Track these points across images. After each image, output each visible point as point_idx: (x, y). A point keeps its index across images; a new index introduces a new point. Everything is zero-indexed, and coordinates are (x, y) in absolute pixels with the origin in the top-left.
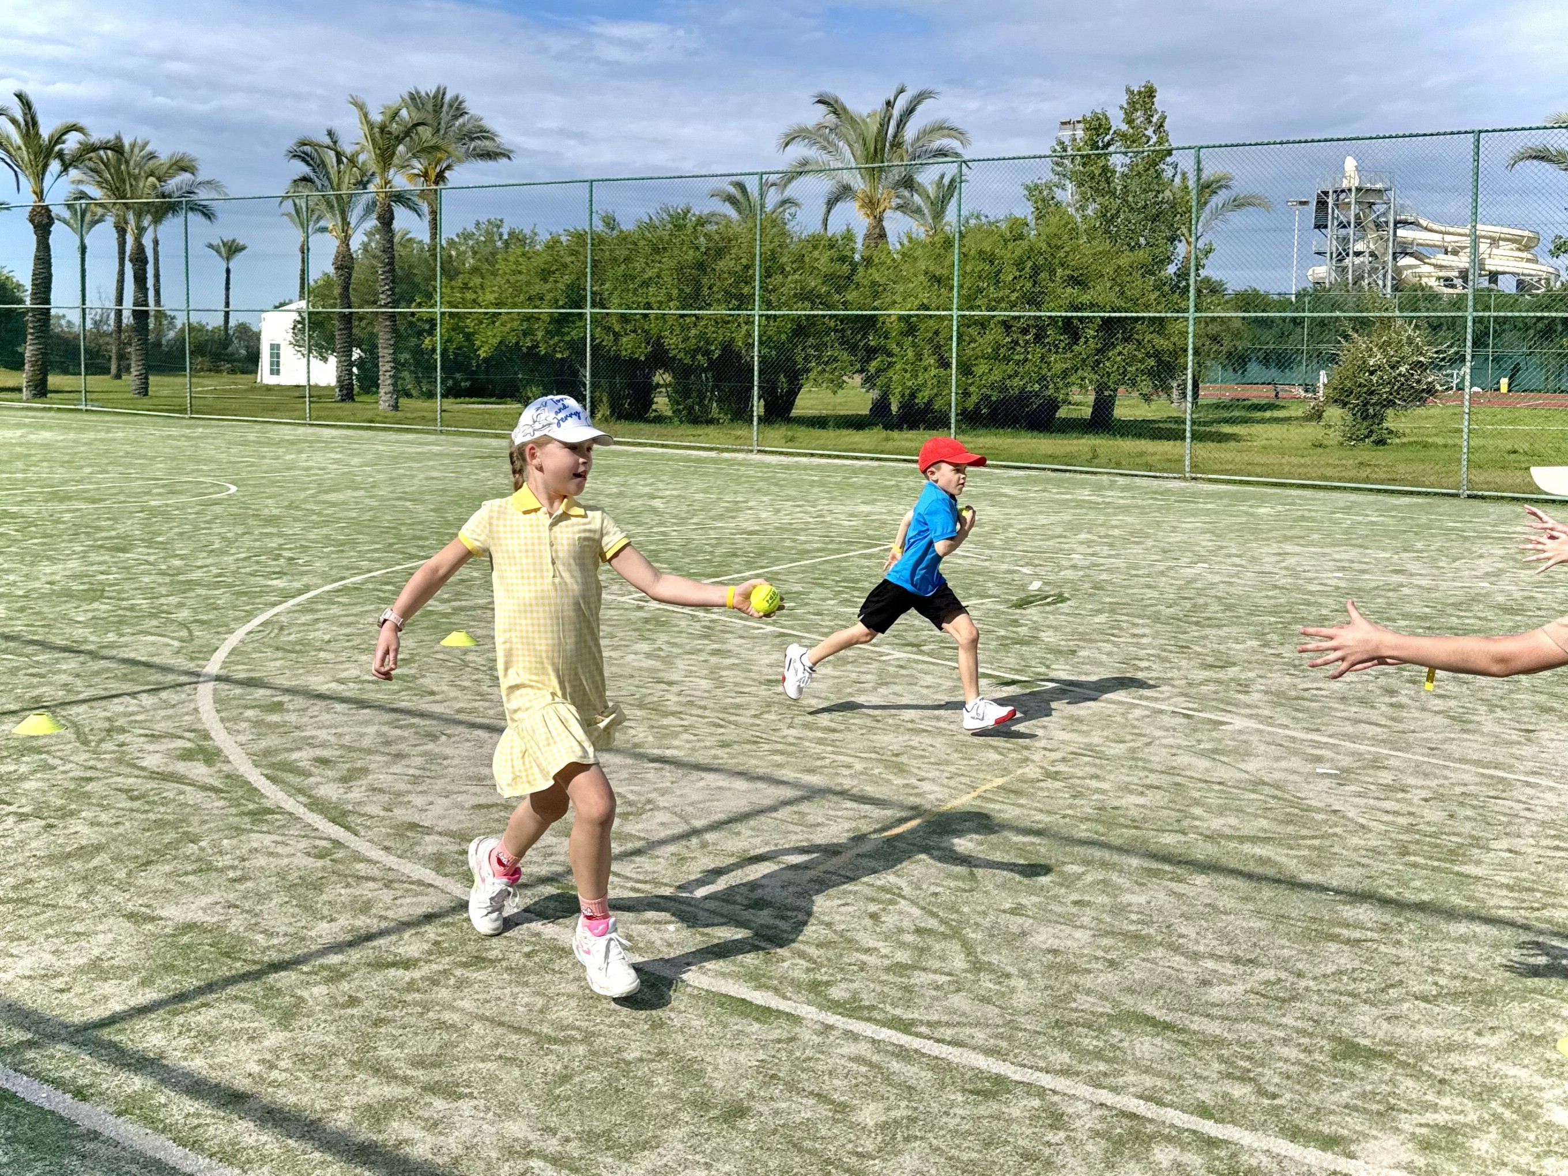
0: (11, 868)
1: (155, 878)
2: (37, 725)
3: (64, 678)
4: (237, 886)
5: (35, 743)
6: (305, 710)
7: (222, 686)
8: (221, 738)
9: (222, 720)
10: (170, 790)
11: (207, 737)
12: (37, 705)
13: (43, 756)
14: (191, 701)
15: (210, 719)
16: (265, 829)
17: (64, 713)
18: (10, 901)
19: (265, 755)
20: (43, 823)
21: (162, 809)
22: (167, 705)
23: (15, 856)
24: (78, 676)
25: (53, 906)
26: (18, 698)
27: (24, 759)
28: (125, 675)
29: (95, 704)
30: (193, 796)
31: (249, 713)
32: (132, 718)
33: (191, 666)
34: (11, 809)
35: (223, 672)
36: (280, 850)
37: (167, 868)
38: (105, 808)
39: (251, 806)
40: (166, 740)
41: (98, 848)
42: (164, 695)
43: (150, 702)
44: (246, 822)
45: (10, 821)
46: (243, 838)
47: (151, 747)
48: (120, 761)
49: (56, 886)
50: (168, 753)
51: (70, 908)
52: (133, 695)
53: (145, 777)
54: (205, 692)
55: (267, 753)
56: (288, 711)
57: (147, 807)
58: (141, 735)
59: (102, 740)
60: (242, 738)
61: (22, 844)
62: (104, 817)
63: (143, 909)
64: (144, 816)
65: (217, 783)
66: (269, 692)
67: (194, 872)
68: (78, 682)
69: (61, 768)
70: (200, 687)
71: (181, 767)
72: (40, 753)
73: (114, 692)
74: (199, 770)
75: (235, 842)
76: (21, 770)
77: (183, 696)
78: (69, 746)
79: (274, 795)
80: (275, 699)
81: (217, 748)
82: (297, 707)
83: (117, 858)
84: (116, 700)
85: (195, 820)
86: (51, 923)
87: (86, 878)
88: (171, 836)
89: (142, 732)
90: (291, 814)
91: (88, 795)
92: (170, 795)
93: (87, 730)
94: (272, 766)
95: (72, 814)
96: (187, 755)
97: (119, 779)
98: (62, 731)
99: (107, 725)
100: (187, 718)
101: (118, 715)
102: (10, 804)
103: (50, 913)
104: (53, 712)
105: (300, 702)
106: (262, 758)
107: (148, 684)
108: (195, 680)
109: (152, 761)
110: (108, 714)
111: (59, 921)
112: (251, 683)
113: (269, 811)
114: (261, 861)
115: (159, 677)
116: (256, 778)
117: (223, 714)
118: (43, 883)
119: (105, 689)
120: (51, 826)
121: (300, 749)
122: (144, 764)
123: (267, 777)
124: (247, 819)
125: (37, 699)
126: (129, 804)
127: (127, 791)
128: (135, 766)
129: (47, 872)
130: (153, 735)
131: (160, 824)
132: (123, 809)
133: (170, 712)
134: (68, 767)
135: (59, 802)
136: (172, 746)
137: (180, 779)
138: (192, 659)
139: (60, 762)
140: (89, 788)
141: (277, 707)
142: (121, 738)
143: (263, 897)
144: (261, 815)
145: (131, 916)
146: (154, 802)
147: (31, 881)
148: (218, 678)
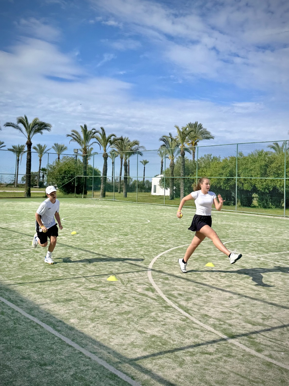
0: (110, 315)
1: (144, 321)
2: (112, 278)
3: (117, 267)
4: (164, 326)
5: (112, 283)
6: (174, 280)
7: (153, 272)
8: (155, 286)
9: (154, 281)
10: (145, 298)
11: (151, 285)
12: (112, 273)
13: (114, 287)
14: (147, 275)
15: (151, 281)
16: (169, 312)
17: (118, 276)
18: (110, 324)
19: (166, 292)
20: (116, 304)
21: (143, 303)
22: (141, 276)
23: (110, 312)
24: (120, 266)
25: (121, 326)
26: (107, 271)
27: (110, 287)
28: (131, 267)
29: (124, 274)
30: (150, 301)
31: (161, 280)
32: (133, 278)
33: (145, 266)
34: (109, 300)
35: (153, 268)
36: (173, 318)
37: (146, 319)
38: (130, 301)
39: (164, 305)
40: (142, 285)
41: (130, 312)
42: (140, 273)
43: (137, 275)
44: (164, 309)
45: (109, 303)
46: (164, 313)
47: (139, 287)
48: (132, 289)
49: (121, 321)
50: (143, 288)
51: (125, 327)
52: (133, 272)
53: (138, 294)
54: (149, 273)
55: (167, 291)
56: (170, 280)
57: (140, 302)
58: (136, 283)
59: (127, 284)
60: (160, 286)
61: (112, 309)
62: (130, 304)
63: (142, 330)
64: (139, 305)
65: (155, 298)
66: (165, 275)
67: (153, 321)
68: (120, 268)
69: (119, 290)
70: (148, 272)
71: (146, 293)
72: (113, 286)
73: (128, 271)
74: (150, 294)
75: (162, 314)
76: (110, 290)
77: (145, 274)
78: (120, 284)
79: (170, 303)
80: (166, 277)
81: (154, 288)
82: (172, 279)
83: (134, 315)
84: (129, 274)
85: (152, 307)
86: (121, 331)
87: (127, 320)
88: (146, 311)
89: (136, 282)
90: (174, 308)
91: (125, 298)
92: (145, 300)
93: (123, 280)
94: (168, 295)
95: (122, 302)
96: (147, 290)
97: (132, 294)
98: (118, 280)
99: (128, 280)
100: (146, 280)
101: (130, 277)
102: (108, 298)
103: (120, 328)
104: (115, 275)
105: (172, 278)
106: (165, 292)
107: (136, 270)
108: (146, 270)
109: (139, 290)
110: (128, 277)
111: (122, 331)
112: (160, 272)
113: (169, 307)
114: (169, 320)
115: (138, 268)
116: (164, 297)
117: (154, 279)
118: (118, 320)
119: (126, 270)
120: (118, 305)
121: (174, 291)
122: (138, 291)
123: (167, 297)
124: (164, 308)
125: (111, 272)
126: (135, 301)
127: (134, 298)
128: (136, 291)
129: (118, 317)
130: (139, 283)
131: (143, 307)
132: (134, 302)
133: (142, 278)
134: (120, 290)
135: (119, 299)
136: (144, 287)
137: (146, 296)
138: (145, 264)
139: (118, 288)
140: (125, 296)
141: (167, 279)
142: (132, 283)
143: (171, 330)
144: (167, 307)
145: (139, 331)
146: (141, 301)
147: (115, 319)
148: (152, 270)
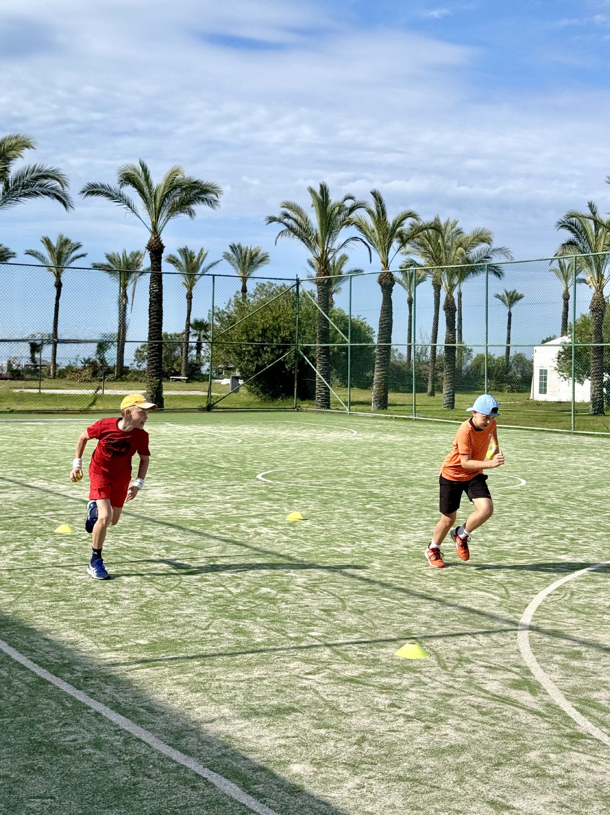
0: (405, 755)
1: (505, 775)
2: (410, 651)
3: (425, 618)
4: (567, 791)
5: (410, 665)
6: (599, 659)
7: (534, 634)
8: (539, 674)
9: (538, 661)
10: (508, 710)
11: (528, 672)
12: (409, 637)
13: (417, 675)
14: (515, 643)
15: (529, 659)
16: (581, 750)
17: (427, 644)
18: (408, 779)
19: (573, 693)
20: (423, 724)
21: (504, 724)
22: (498, 645)
23: (407, 747)
24: (433, 617)
25: (438, 788)
26: (395, 631)
27: (405, 675)
28: (466, 619)
29: (447, 639)
30: (524, 717)
31: (557, 658)
32: (474, 652)
33: (510, 616)
34: (401, 711)
35: (533, 624)
36: (594, 767)
37: (513, 770)
38: (465, 718)
39: (568, 731)
40: (501, 672)
41: (463, 749)
42: (494, 637)
43: (485, 641)
44: (566, 742)
45: (401, 720)
46: (566, 754)
47: (491, 676)
48: (469, 684)
49: (437, 772)
50: (503, 682)
51: (449, 791)
52: (473, 635)
53: (489, 698)
54: (523, 637)
55: (575, 690)
56: (586, 659)
57: (493, 722)
58: (482, 666)
59: (456, 667)
60: (556, 677)
61: (411, 738)
62: (464, 725)
63: (500, 799)
64: (491, 728)
65: (541, 710)
66: (570, 643)
67: (533, 776)
68: (435, 622)
69: (431, 685)
70: (519, 633)
71: (513, 694)
72: (415, 672)
73: (459, 632)
74: (525, 697)
75: (559, 756)
76: (404, 684)
77: (508, 640)
78: (434, 669)
79: (584, 724)
80: (575, 649)
81: (537, 682)
82: (593, 657)
83: (477, 757)
84: (462, 638)
85: (529, 736)
86: (437, 800)
87: (457, 769)
88: (512, 746)
89: (483, 663)
90: (599, 741)
91: (451, 707)
92: (509, 714)
93: (444, 658)
94: (580, 701)
95: (442, 720)
96: (516, 685)
97: (471, 698)
98: (428, 658)
99: (457, 656)
100: (512, 656)
101: (465, 648)
102: (399, 708)
103: (436, 793)
104: (420, 643)
105: (593, 653)
106: (572, 694)
107: (482, 627)
108: (515, 628)
109: (493, 687)
110: (458, 648)
111: (443, 800)
112: (555, 634)
113: (582, 736)
114: (582, 774)
115: (488, 623)
116: (568, 708)
117: (538, 656)
118: (429, 770)
119: (454, 629)
120: (429, 728)
121: (598, 690)
122: (487, 689)
123: (576, 708)
124: (566, 740)
125: (408, 632)
126: (480, 718)
127: (478, 707)
128: (481, 689)
129: (431, 762)
130: (490, 667)
131: (505, 735)
132: (477, 721)
133: (500, 650)
134: (435, 684)
135: (432, 710)
136: (506, 676)
137: (514, 703)
138: (511, 611)
139: (429, 680)
140: (451, 702)
141: (577, 655)
142: (469, 666)
143: (586, 803)
144: (576, 738)
145: (492, 803)
146: (497, 718)
147: (420, 767)
148: (531, 628)
